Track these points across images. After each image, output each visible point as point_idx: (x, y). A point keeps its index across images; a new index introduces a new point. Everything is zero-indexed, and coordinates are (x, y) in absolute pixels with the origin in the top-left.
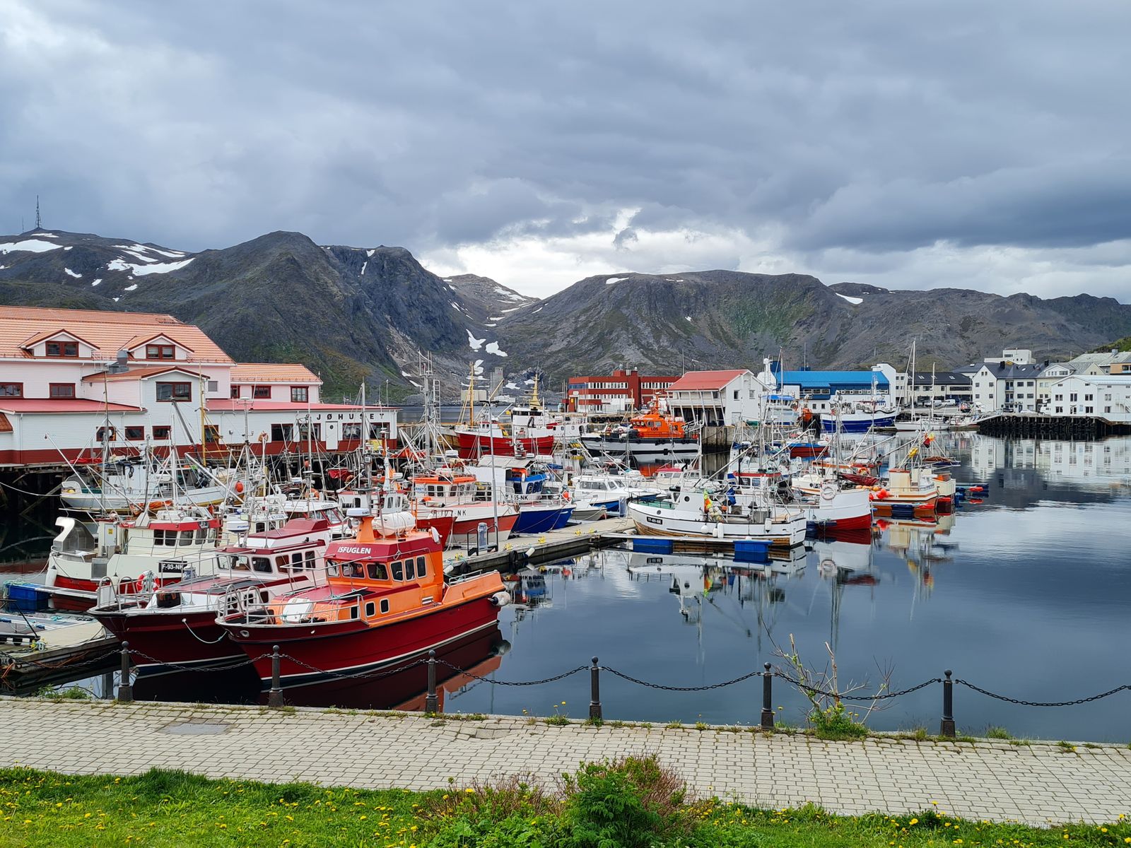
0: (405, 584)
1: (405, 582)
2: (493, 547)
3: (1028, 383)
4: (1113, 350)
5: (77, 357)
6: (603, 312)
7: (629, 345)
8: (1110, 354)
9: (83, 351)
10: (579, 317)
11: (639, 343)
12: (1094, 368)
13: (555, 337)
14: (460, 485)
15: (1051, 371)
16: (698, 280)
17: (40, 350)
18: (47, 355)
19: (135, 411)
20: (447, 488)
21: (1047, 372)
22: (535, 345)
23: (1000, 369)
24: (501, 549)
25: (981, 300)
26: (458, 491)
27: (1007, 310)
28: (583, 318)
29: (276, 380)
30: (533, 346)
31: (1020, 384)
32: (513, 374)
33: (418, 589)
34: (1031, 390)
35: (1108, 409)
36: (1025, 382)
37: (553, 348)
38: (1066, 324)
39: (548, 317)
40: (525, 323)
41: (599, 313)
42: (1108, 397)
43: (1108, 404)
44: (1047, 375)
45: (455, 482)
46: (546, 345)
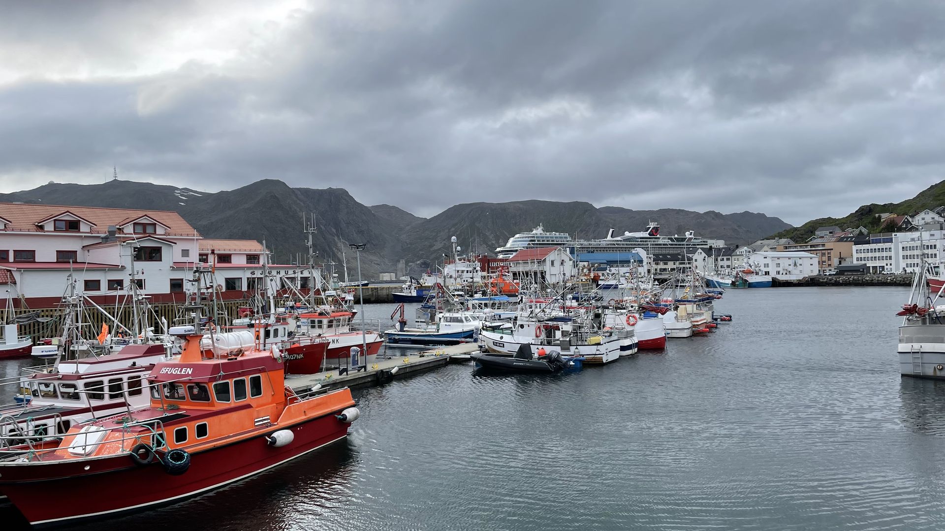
0: (233, 405)
1: (233, 402)
2: (362, 367)
3: (727, 258)
4: (776, 238)
5: (79, 231)
6: (465, 226)
7: (481, 245)
8: (774, 240)
9: (84, 228)
10: (450, 229)
11: (487, 244)
12: (766, 248)
13: (436, 241)
14: (336, 318)
15: (740, 251)
16: (521, 206)
17: (49, 227)
18: (55, 230)
19: (115, 268)
20: (325, 321)
21: (738, 252)
22: (424, 246)
23: (709, 251)
24: (370, 368)
25: (688, 215)
26: (334, 323)
27: (703, 221)
28: (453, 229)
29: (235, 250)
30: (423, 247)
31: (723, 260)
32: (411, 264)
33: (252, 409)
34: (729, 263)
35: (778, 273)
36: (725, 258)
37: (435, 248)
38: (737, 228)
39: (432, 230)
40: (418, 233)
41: (462, 226)
42: (778, 265)
43: (778, 269)
44: (738, 254)
45: (332, 317)
46: (431, 246)
